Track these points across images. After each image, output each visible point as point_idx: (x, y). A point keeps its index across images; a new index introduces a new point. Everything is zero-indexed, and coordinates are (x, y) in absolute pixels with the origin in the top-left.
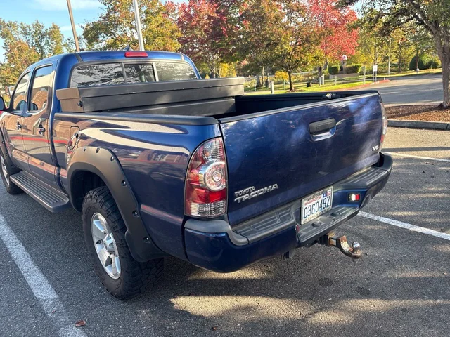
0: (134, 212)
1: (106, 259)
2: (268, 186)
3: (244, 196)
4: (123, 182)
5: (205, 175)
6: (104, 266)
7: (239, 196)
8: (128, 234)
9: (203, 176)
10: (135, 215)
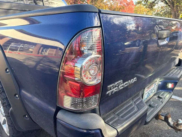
0: (15, 95)
1: (3, 120)
2: (130, 80)
3: (114, 89)
4: (6, 70)
5: (81, 68)
6: (2, 124)
7: (110, 89)
8: (11, 111)
9: (79, 69)
10: (17, 97)
